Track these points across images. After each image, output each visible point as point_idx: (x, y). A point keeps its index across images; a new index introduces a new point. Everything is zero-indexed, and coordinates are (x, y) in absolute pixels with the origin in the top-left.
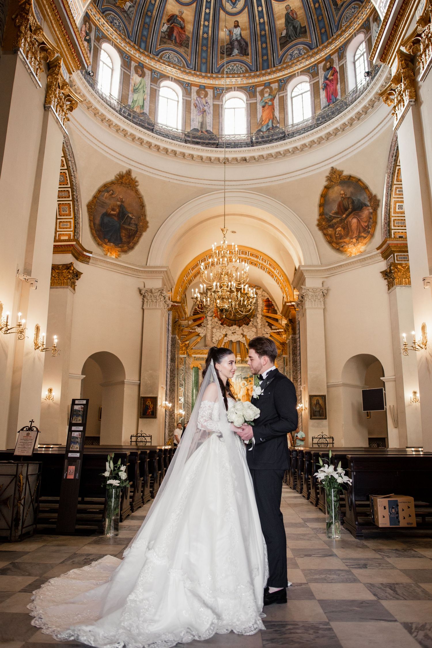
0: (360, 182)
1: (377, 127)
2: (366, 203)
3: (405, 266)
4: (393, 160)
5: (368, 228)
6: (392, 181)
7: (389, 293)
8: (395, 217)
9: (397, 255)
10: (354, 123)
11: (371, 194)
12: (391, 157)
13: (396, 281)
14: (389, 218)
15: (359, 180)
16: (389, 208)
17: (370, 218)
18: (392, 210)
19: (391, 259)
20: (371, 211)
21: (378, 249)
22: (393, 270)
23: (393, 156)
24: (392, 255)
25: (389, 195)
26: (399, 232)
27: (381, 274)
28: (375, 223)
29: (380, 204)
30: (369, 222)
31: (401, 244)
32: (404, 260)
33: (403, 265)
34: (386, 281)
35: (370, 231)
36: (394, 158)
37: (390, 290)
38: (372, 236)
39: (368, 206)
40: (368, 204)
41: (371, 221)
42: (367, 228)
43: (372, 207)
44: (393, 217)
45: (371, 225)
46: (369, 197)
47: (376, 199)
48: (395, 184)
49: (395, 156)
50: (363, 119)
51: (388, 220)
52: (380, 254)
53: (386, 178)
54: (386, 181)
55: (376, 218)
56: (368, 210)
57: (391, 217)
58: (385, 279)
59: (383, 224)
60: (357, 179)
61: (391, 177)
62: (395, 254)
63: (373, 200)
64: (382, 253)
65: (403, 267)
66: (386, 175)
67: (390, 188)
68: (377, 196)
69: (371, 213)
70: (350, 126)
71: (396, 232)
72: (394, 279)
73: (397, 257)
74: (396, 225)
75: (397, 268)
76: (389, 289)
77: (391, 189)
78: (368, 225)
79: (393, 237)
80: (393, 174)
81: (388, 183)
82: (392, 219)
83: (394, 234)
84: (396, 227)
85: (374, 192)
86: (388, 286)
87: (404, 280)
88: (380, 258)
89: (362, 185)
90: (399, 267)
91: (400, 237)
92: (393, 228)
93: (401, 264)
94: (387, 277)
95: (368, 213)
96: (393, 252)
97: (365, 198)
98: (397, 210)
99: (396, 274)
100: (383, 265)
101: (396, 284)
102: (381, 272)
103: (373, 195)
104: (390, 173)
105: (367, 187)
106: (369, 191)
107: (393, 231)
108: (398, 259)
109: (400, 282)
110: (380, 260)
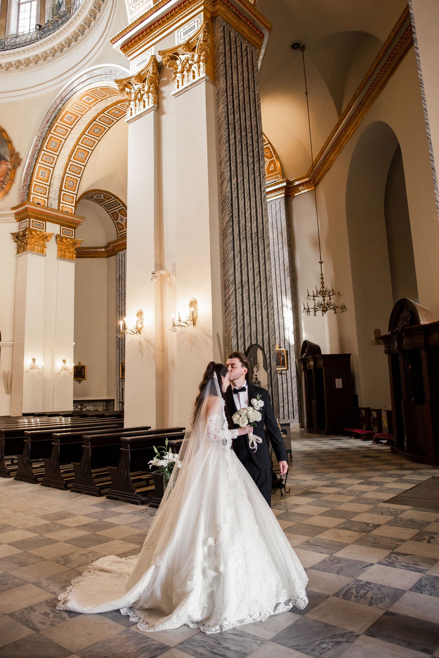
0: (3, 133)
1: (37, 86)
2: (6, 157)
3: (39, 233)
4: (48, 126)
5: (3, 184)
6: (42, 146)
7: (17, 257)
8: (37, 182)
9: (33, 221)
10: (10, 69)
11: (14, 150)
12: (45, 122)
13: (28, 246)
14: (31, 181)
15: (4, 131)
16: (32, 171)
17: (7, 174)
18: (35, 175)
19: (25, 224)
20: (10, 167)
21: (13, 209)
22: (28, 235)
23: (48, 122)
24: (28, 219)
25: (35, 159)
26: (37, 198)
27: (11, 236)
28: (12, 181)
29: (22, 163)
30: (5, 177)
31: (39, 211)
32: (38, 227)
33: (38, 233)
34: (16, 243)
35: (4, 188)
36: (49, 124)
37: (20, 254)
38: (7, 193)
39: (7, 161)
40: (8, 159)
41: (8, 177)
42: (1, 184)
43: (11, 163)
44: (35, 181)
45: (6, 182)
46: (11, 152)
47: (18, 157)
48: (44, 150)
49: (51, 123)
50: (22, 70)
51: (29, 183)
52: (14, 215)
53: (35, 140)
54: (33, 143)
55: (14, 176)
56: (7, 165)
57: (32, 181)
58: (15, 241)
59: (21, 185)
60: (2, 129)
61: (41, 142)
62: (32, 219)
63: (14, 157)
64: (16, 214)
65: (37, 234)
66: (36, 137)
67: (37, 152)
68: (20, 154)
69: (10, 170)
70: (5, 70)
71: (35, 197)
72: (27, 244)
73: (32, 222)
74: (36, 190)
75: (31, 234)
76: (18, 252)
77: (38, 154)
78: (3, 180)
79: (31, 201)
80: (43, 139)
81: (36, 146)
82: (34, 183)
83: (33, 199)
84: (36, 192)
85: (17, 150)
86: (18, 249)
87: (36, 247)
88: (13, 218)
89: (6, 137)
90: (33, 233)
91: (38, 203)
92: (32, 192)
93: (36, 231)
94: (17, 240)
95: (5, 169)
96: (29, 217)
97: (6, 152)
98: (40, 176)
99: (30, 239)
100: (14, 227)
101: (28, 249)
102: (11, 234)
103: (16, 152)
104: (41, 137)
105: (11, 142)
106: (12, 146)
107: (32, 196)
108: (34, 226)
109: (32, 249)
110: (12, 221)
